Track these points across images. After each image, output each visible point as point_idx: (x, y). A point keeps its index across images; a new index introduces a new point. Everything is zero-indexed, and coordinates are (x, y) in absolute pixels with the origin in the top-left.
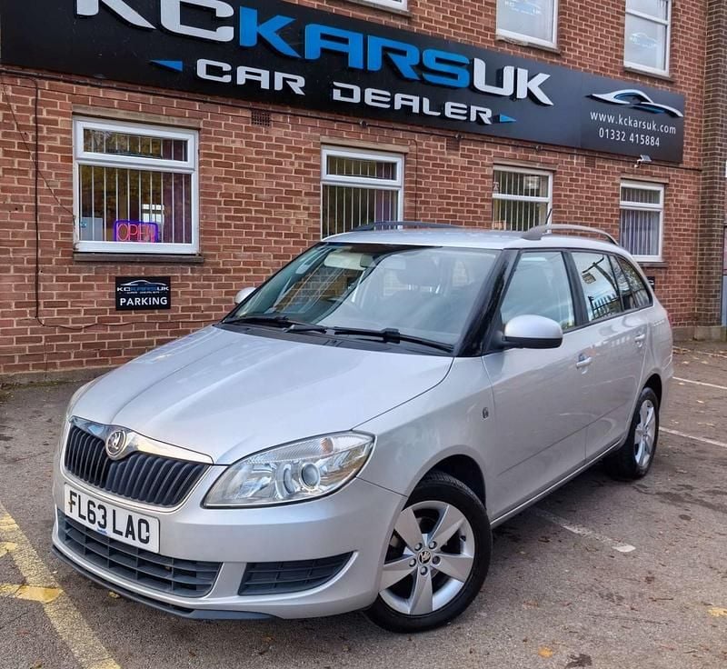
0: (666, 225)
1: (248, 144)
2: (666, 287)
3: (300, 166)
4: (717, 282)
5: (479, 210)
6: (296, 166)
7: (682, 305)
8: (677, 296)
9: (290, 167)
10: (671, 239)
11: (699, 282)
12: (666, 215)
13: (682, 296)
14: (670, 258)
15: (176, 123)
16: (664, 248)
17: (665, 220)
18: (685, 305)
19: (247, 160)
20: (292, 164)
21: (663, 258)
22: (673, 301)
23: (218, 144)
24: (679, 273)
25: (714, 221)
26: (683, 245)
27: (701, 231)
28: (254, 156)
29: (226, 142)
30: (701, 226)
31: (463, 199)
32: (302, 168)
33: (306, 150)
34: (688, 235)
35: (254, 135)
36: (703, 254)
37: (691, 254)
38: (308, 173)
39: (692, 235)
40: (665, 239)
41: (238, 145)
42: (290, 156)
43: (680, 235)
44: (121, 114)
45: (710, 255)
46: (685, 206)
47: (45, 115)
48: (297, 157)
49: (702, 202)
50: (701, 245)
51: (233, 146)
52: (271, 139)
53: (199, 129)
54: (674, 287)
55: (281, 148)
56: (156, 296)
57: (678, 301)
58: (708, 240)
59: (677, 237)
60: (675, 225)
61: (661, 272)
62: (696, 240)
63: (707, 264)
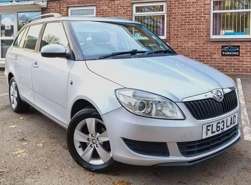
1: (108, 7)
3: (124, 11)
5: (202, 19)
6: (123, 12)
9: (122, 12)
15: (90, 5)
19: (108, 12)
20: (122, 11)
23: (100, 9)
28: (110, 10)
29: (102, 8)
31: (194, 15)
32: (125, 12)
33: (127, 6)
35: (110, 4)
38: (127, 13)
41: (106, 8)
42: (121, 9)
44: (77, 5)
47: (62, 9)
48: (123, 9)
51: (104, 8)
52: (115, 5)
53: (95, 5)
55: (118, 7)
56: (235, 52)
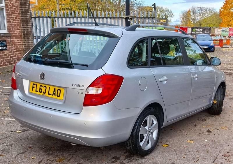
0: (7, 15)
2: (12, 45)
4: (32, 42)
7: (19, 53)
8: (16, 49)
10: (10, 22)
11: (24, 42)
12: (7, 10)
13: (18, 49)
14: (11, 31)
16: (8, 26)
17: (7, 13)
18: (20, 53)
21: (8, 31)
22: (15, 52)
24: (16, 38)
25: (27, 14)
26: (16, 25)
27: (22, 19)
30: (22, 16)
34: (17, 20)
36: (24, 30)
37: (19, 29)
39: (18, 21)
40: (8, 22)
43: (14, 20)
45: (28, 30)
46: (14, 6)
49: (21, 5)
50: (23, 25)
54: (15, 45)
57: (17, 51)
58: (26, 23)
59: (13, 21)
60: (12, 15)
61: (8, 39)
62: (20, 23)
63: (27, 34)
